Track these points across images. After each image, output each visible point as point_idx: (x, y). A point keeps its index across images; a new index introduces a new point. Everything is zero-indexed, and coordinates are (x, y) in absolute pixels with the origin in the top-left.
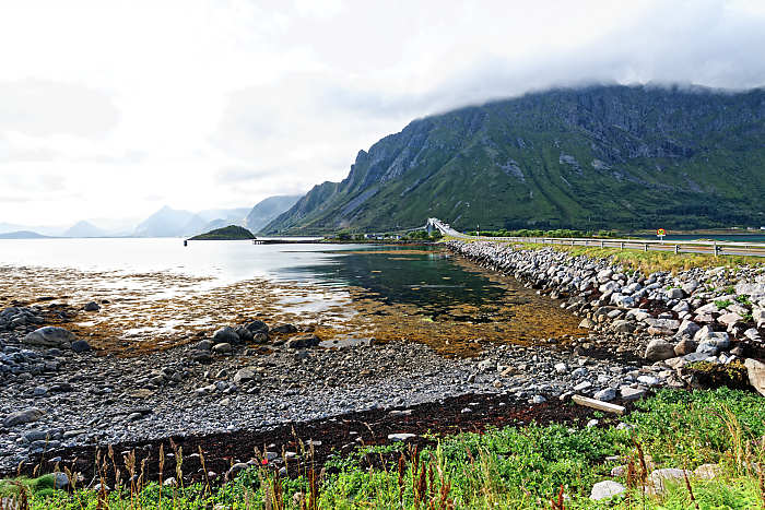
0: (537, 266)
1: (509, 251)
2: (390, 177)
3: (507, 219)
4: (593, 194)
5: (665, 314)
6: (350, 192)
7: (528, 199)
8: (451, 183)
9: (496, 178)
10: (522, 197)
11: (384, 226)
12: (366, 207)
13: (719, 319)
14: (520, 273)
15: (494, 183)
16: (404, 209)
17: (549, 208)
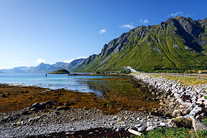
0: (156, 83)
1: (149, 77)
2: (115, 53)
3: (155, 67)
4: (186, 58)
5: (187, 101)
6: (101, 58)
7: (162, 60)
8: (136, 54)
9: (151, 53)
10: (160, 59)
11: (112, 69)
12: (107, 62)
13: (204, 103)
14: (150, 85)
15: (150, 54)
16: (119, 63)
17: (170, 63)
